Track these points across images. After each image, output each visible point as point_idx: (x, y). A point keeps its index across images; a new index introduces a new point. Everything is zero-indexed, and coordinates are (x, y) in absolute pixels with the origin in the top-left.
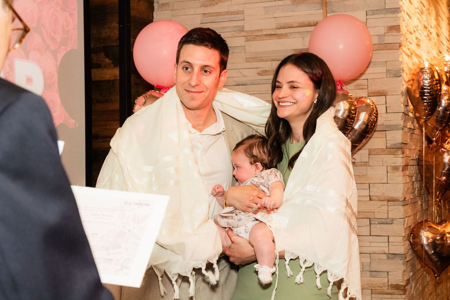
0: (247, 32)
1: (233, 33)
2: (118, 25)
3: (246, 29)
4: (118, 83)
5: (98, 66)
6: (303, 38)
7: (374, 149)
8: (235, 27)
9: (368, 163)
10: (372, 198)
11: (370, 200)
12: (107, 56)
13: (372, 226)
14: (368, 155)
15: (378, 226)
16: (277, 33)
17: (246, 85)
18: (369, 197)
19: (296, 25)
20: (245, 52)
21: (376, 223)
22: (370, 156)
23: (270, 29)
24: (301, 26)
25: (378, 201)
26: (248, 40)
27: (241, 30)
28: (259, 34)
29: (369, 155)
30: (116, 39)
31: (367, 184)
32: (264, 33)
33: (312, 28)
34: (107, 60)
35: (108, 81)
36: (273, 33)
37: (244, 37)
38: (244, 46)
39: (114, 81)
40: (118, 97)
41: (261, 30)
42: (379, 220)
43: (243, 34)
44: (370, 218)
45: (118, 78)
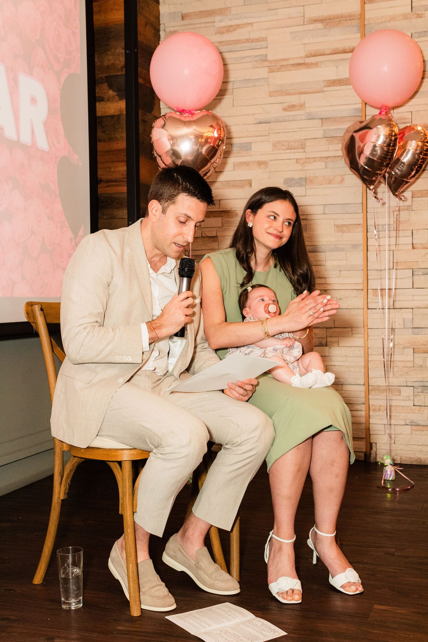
0: (270, 61)
1: (254, 63)
2: (123, 51)
3: (270, 58)
4: (124, 118)
5: (102, 100)
6: (337, 67)
7: (419, 191)
8: (257, 56)
9: (411, 207)
10: (415, 246)
11: (413, 248)
12: (111, 87)
13: (415, 277)
14: (411, 197)
15: (422, 277)
16: (306, 62)
17: (269, 123)
18: (412, 245)
19: (328, 52)
20: (269, 85)
21: (420, 273)
22: (414, 199)
23: (297, 58)
24: (334, 52)
25: (422, 248)
26: (271, 71)
27: (264, 59)
28: (285, 63)
29: (412, 198)
30: (122, 67)
31: (410, 231)
32: (291, 62)
33: (349, 55)
34: (111, 93)
35: (112, 117)
36: (301, 61)
37: (267, 68)
38: (268, 78)
39: (119, 116)
40: (124, 135)
41: (287, 60)
42: (423, 270)
43: (266, 64)
44: (413, 269)
45: (125, 113)
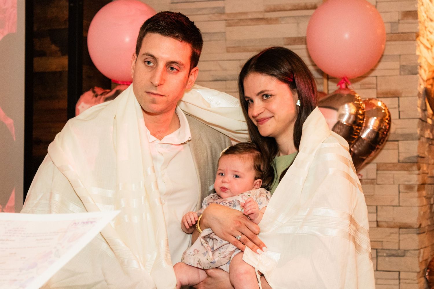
0: (228, 15)
1: (211, 15)
2: (67, 4)
3: (227, 11)
4: (66, 75)
5: (42, 54)
6: (298, 24)
7: (384, 163)
8: (214, 8)
9: (376, 180)
10: (380, 224)
11: (378, 226)
12: (53, 42)
13: (379, 258)
14: (375, 170)
15: (387, 259)
16: (266, 17)
17: (225, 81)
18: (376, 223)
19: (289, 8)
20: (226, 40)
21: (385, 255)
22: (379, 172)
23: (256, 12)
24: (294, 8)
25: (388, 227)
26: (229, 25)
27: (221, 12)
28: (243, 17)
29: (377, 170)
30: (65, 21)
31: (374, 207)
32: (250, 17)
33: (311, 12)
34: (53, 47)
35: (54, 73)
36: (261, 16)
37: (225, 21)
38: (225, 33)
39: (61, 73)
40: (66, 93)
41: (246, 13)
42: (387, 251)
43: (224, 17)
44: (377, 249)
45: (67, 69)
